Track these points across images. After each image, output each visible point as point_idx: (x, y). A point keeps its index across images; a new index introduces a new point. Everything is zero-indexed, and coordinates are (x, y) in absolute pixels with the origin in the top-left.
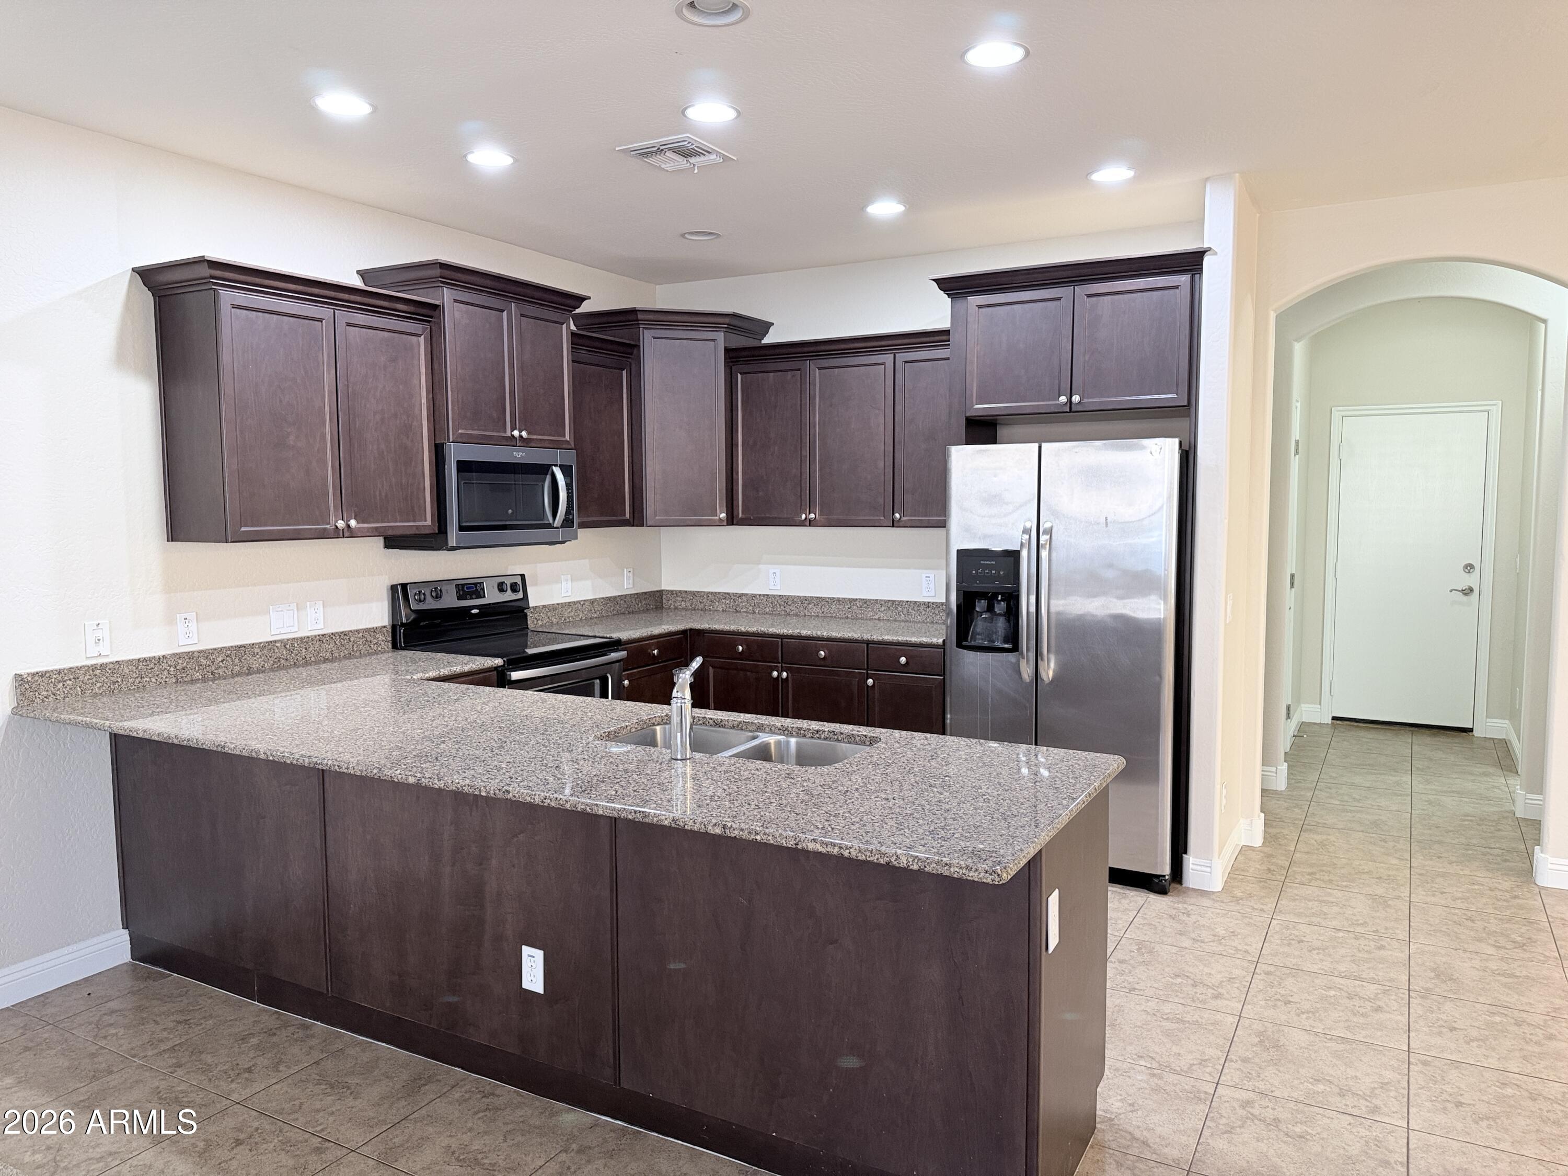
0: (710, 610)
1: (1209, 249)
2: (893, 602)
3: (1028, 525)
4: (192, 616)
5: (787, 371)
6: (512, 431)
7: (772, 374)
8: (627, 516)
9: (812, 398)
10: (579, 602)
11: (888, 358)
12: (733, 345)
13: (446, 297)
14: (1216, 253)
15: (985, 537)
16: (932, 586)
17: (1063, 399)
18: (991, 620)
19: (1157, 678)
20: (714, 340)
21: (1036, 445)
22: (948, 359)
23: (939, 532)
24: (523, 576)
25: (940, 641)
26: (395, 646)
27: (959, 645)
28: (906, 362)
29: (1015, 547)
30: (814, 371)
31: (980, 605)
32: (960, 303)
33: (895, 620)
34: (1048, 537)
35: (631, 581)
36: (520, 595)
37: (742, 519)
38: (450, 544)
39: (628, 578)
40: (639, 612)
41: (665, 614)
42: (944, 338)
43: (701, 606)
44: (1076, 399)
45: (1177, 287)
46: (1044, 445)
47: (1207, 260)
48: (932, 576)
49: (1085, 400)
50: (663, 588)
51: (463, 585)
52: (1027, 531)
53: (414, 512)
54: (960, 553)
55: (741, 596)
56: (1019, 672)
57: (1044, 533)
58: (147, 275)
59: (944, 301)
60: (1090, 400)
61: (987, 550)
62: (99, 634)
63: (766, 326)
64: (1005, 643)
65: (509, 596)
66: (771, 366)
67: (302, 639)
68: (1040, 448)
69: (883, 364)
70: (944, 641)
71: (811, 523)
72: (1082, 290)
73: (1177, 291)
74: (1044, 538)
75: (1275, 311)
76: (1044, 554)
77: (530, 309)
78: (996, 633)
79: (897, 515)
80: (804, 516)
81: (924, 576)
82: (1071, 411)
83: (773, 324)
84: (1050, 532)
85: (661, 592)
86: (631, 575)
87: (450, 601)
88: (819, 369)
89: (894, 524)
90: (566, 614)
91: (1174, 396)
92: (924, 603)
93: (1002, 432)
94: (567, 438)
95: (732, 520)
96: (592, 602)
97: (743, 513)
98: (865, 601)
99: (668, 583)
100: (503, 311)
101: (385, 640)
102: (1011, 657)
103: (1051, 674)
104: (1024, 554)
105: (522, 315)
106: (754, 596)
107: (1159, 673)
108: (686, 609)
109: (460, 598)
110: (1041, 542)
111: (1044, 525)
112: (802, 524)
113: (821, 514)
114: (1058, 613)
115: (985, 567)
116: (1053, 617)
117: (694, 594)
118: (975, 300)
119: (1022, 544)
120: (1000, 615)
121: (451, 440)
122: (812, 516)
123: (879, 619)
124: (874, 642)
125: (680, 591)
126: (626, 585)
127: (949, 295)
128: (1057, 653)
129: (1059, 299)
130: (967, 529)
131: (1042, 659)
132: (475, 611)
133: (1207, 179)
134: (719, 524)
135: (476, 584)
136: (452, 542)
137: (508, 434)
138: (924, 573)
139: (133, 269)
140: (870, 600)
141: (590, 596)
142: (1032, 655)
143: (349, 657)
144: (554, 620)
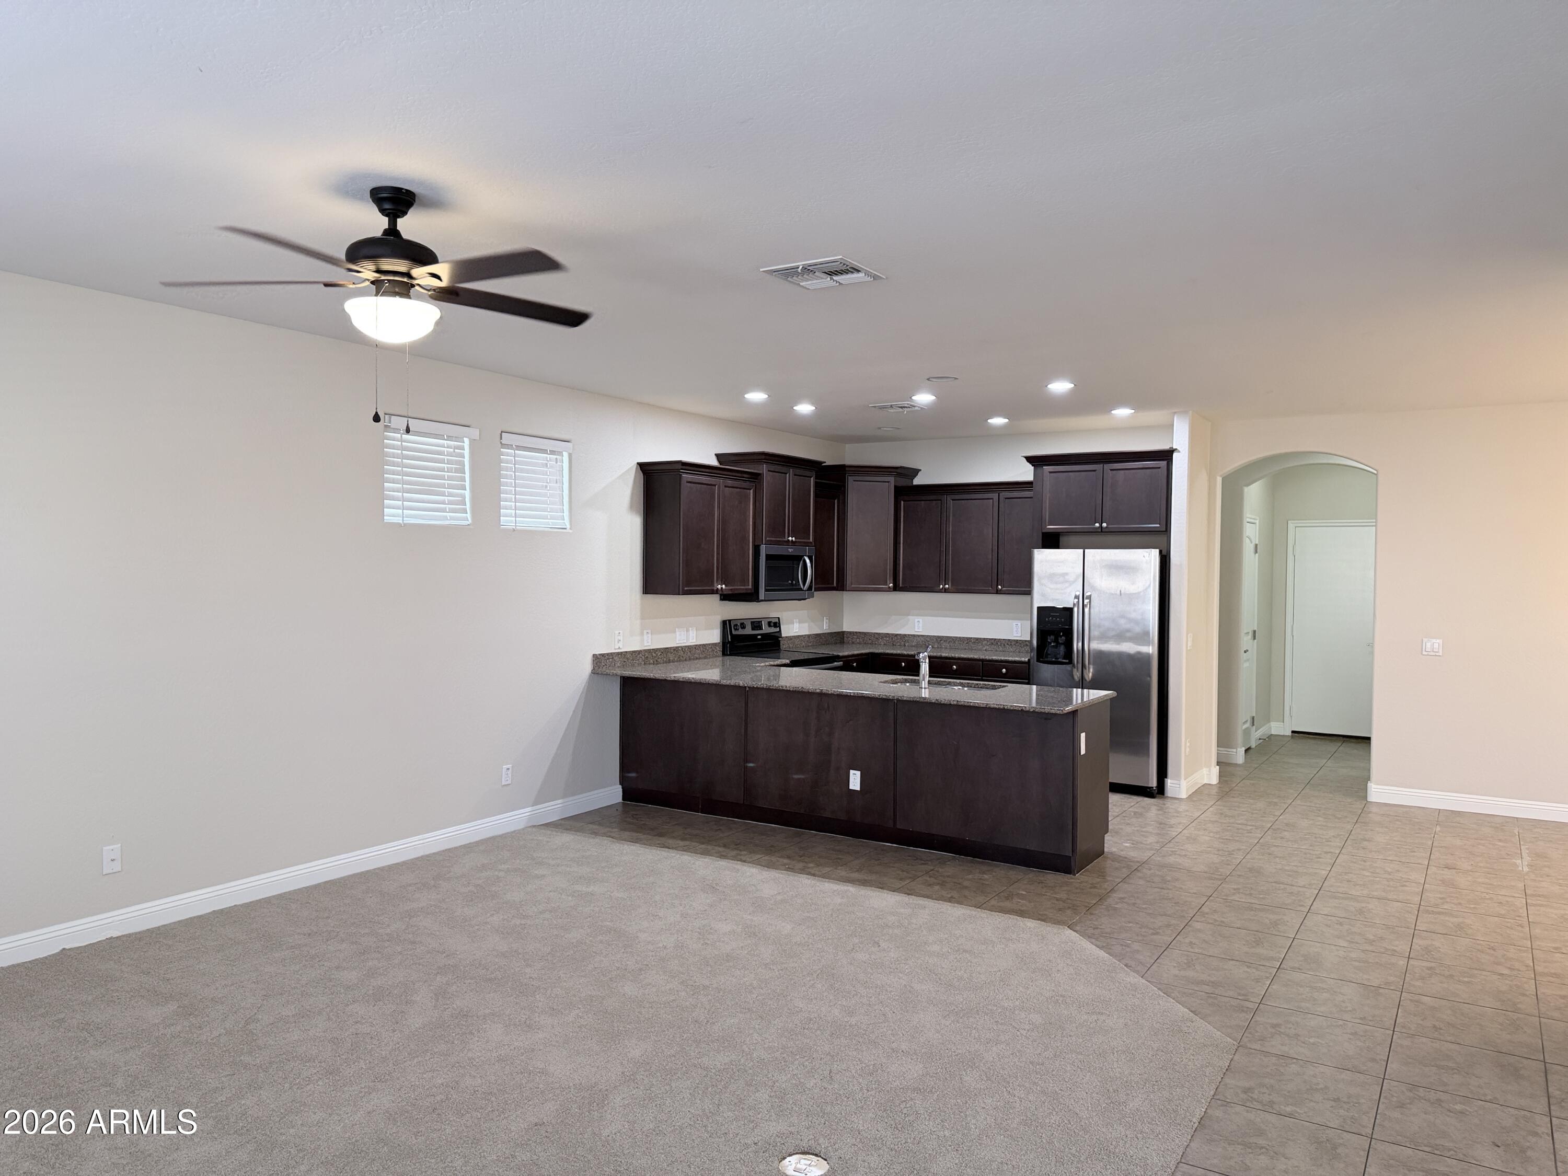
0: (876, 644)
1: (1176, 449)
2: (995, 639)
3: (1077, 593)
4: (649, 631)
5: (932, 500)
6: (788, 537)
7: (923, 502)
8: (835, 585)
9: (947, 517)
10: (802, 636)
11: (995, 496)
12: (899, 484)
13: (764, 469)
14: (1179, 452)
15: (1053, 600)
16: (1020, 630)
17: (1097, 525)
18: (1056, 647)
19: (1149, 678)
20: (888, 482)
21: (1082, 550)
22: (1032, 498)
23: (1027, 598)
24: (779, 618)
25: (1027, 659)
26: (724, 654)
27: (1038, 660)
28: (1006, 498)
29: (1071, 606)
30: (949, 501)
31: (1051, 638)
32: (1039, 470)
33: (996, 651)
34: (1088, 601)
35: (827, 625)
36: (778, 629)
37: (902, 587)
38: (760, 598)
39: (826, 622)
40: (832, 644)
41: (845, 646)
42: (1031, 486)
43: (870, 642)
44: (1104, 525)
45: (1159, 468)
46: (1086, 550)
47: (1175, 455)
48: (1019, 624)
49: (1110, 526)
50: (844, 630)
51: (754, 622)
52: (1077, 597)
53: (744, 581)
54: (1039, 608)
55: (897, 635)
56: (1072, 676)
57: (1086, 599)
58: (644, 467)
59: (1030, 468)
60: (1112, 526)
61: (1054, 607)
62: (619, 638)
63: (916, 472)
64: (1064, 659)
65: (773, 630)
66: (924, 498)
67: (688, 646)
68: (1084, 552)
69: (992, 499)
70: (1029, 660)
71: (946, 591)
72: (1108, 467)
73: (1159, 470)
74: (1086, 601)
75: (1221, 476)
76: (1086, 610)
77: (798, 471)
78: (1060, 654)
79: (1000, 587)
80: (941, 586)
81: (1014, 624)
82: (1102, 532)
83: (920, 470)
84: (1089, 597)
85: (843, 632)
86: (827, 621)
87: (748, 631)
88: (953, 500)
89: (998, 592)
90: (796, 643)
91: (1158, 525)
92: (1014, 640)
93: (1063, 540)
94: (811, 540)
95: (896, 588)
96: (809, 636)
97: (903, 584)
98: (977, 639)
99: (847, 627)
100: (786, 474)
101: (719, 649)
102: (1068, 667)
103: (1091, 675)
104: (1076, 609)
105: (795, 475)
106: (905, 635)
107: (1150, 676)
108: (859, 643)
109: (753, 629)
110: (1085, 603)
111: (1087, 594)
112: (940, 591)
113: (952, 586)
114: (1094, 650)
115: (1053, 616)
116: (1091, 652)
117: (865, 634)
118: (1047, 469)
119: (1074, 604)
120: (1062, 644)
121: (764, 543)
122: (947, 586)
123: (986, 650)
124: (986, 660)
125: (856, 632)
126: (824, 627)
127: (1033, 465)
128: (1093, 665)
129: (1095, 471)
130: (1043, 595)
131: (1085, 668)
132: (759, 637)
133: (1175, 413)
134: (889, 590)
135: (759, 622)
136: (762, 596)
137: (786, 540)
138: (1014, 623)
139: (638, 463)
140: (980, 638)
141: (807, 633)
142: (1080, 666)
143: (705, 658)
144: (791, 646)
